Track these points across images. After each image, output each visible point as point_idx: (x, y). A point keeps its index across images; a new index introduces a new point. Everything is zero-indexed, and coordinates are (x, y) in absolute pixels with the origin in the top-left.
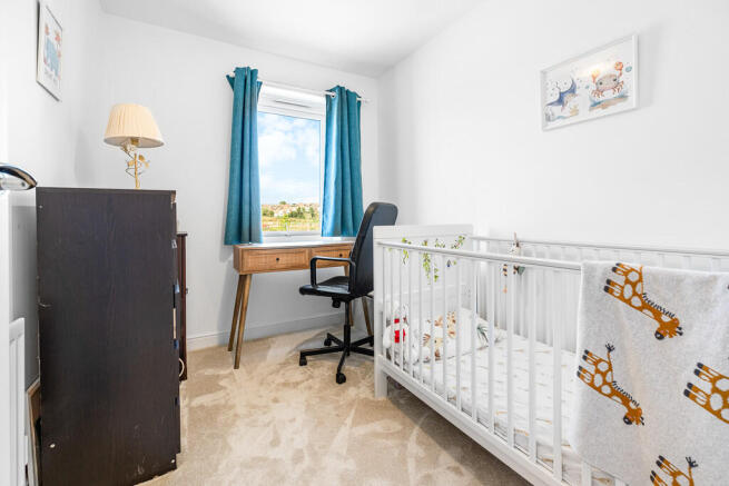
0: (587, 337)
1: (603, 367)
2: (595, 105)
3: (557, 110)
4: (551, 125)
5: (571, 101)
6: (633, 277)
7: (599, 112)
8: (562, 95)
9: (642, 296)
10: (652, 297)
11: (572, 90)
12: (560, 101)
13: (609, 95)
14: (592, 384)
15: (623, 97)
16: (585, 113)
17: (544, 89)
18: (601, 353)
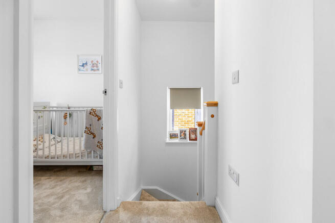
0: (86, 124)
1: (89, 129)
2: (92, 70)
3: (82, 68)
4: (80, 72)
5: (86, 67)
6: (94, 111)
7: (93, 72)
8: (83, 64)
9: (96, 114)
10: (97, 114)
11: (86, 64)
12: (83, 66)
13: (95, 68)
14: (87, 133)
15: (98, 70)
16: (89, 71)
17: (78, 61)
18: (89, 126)
